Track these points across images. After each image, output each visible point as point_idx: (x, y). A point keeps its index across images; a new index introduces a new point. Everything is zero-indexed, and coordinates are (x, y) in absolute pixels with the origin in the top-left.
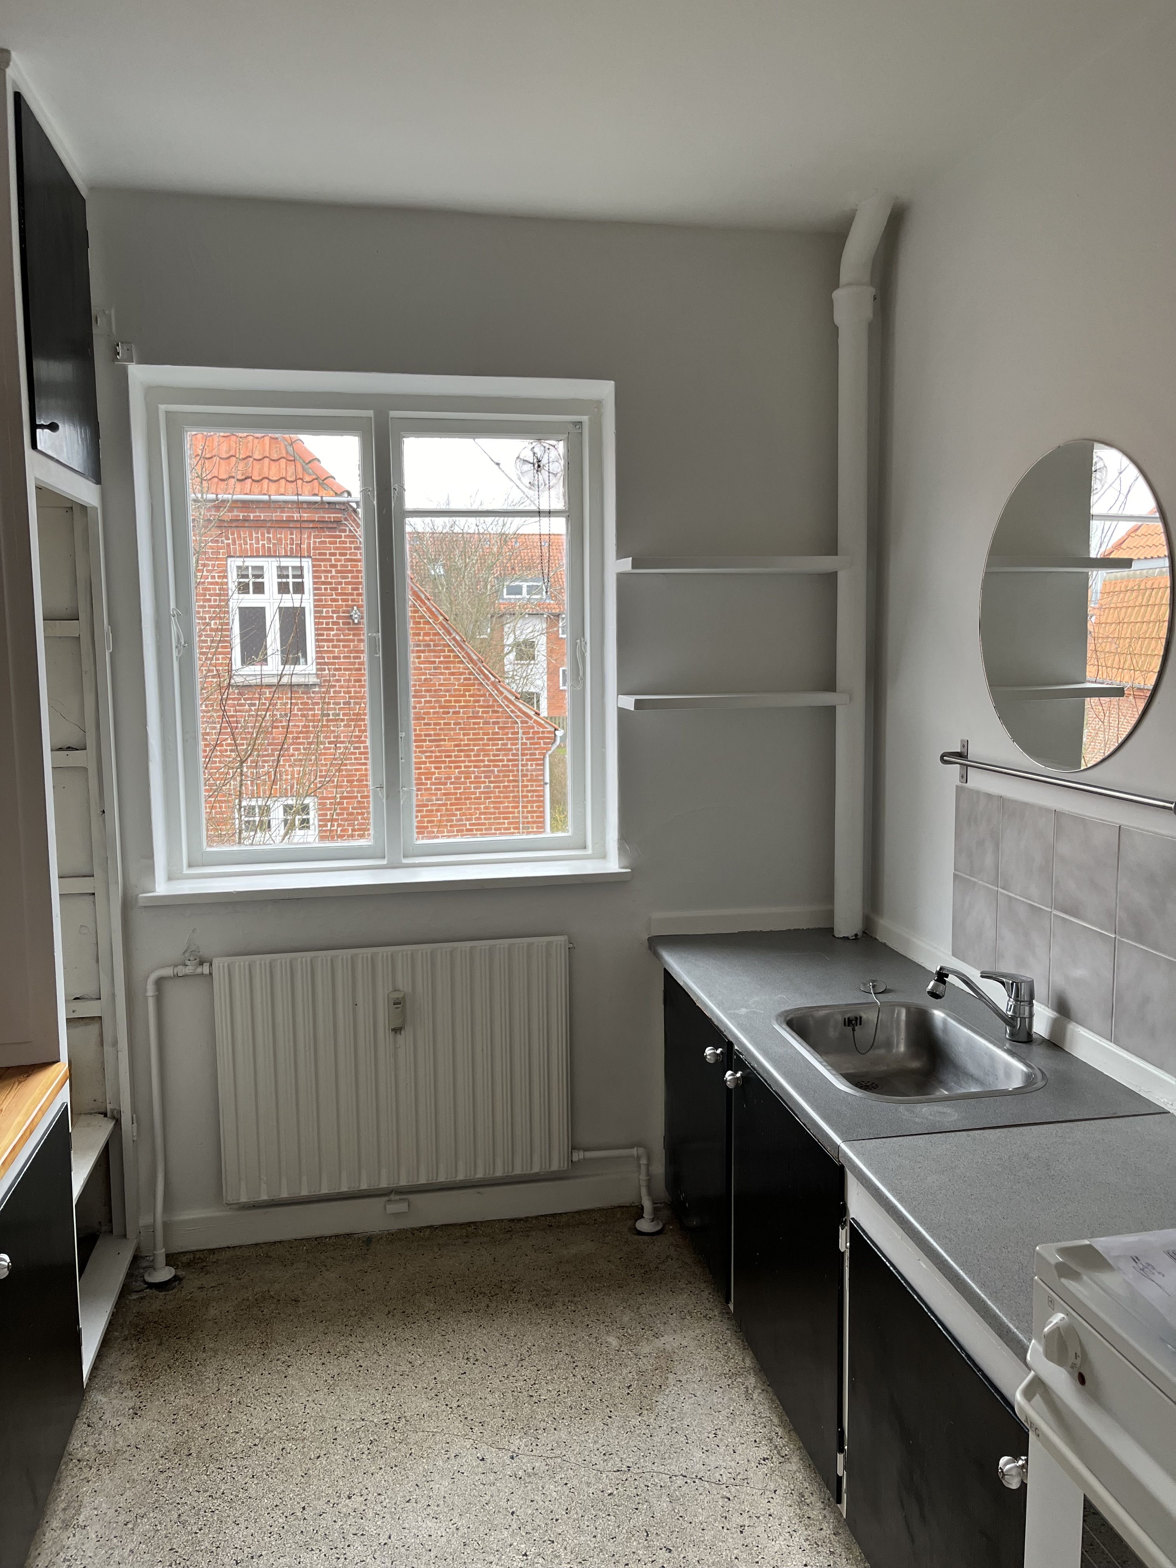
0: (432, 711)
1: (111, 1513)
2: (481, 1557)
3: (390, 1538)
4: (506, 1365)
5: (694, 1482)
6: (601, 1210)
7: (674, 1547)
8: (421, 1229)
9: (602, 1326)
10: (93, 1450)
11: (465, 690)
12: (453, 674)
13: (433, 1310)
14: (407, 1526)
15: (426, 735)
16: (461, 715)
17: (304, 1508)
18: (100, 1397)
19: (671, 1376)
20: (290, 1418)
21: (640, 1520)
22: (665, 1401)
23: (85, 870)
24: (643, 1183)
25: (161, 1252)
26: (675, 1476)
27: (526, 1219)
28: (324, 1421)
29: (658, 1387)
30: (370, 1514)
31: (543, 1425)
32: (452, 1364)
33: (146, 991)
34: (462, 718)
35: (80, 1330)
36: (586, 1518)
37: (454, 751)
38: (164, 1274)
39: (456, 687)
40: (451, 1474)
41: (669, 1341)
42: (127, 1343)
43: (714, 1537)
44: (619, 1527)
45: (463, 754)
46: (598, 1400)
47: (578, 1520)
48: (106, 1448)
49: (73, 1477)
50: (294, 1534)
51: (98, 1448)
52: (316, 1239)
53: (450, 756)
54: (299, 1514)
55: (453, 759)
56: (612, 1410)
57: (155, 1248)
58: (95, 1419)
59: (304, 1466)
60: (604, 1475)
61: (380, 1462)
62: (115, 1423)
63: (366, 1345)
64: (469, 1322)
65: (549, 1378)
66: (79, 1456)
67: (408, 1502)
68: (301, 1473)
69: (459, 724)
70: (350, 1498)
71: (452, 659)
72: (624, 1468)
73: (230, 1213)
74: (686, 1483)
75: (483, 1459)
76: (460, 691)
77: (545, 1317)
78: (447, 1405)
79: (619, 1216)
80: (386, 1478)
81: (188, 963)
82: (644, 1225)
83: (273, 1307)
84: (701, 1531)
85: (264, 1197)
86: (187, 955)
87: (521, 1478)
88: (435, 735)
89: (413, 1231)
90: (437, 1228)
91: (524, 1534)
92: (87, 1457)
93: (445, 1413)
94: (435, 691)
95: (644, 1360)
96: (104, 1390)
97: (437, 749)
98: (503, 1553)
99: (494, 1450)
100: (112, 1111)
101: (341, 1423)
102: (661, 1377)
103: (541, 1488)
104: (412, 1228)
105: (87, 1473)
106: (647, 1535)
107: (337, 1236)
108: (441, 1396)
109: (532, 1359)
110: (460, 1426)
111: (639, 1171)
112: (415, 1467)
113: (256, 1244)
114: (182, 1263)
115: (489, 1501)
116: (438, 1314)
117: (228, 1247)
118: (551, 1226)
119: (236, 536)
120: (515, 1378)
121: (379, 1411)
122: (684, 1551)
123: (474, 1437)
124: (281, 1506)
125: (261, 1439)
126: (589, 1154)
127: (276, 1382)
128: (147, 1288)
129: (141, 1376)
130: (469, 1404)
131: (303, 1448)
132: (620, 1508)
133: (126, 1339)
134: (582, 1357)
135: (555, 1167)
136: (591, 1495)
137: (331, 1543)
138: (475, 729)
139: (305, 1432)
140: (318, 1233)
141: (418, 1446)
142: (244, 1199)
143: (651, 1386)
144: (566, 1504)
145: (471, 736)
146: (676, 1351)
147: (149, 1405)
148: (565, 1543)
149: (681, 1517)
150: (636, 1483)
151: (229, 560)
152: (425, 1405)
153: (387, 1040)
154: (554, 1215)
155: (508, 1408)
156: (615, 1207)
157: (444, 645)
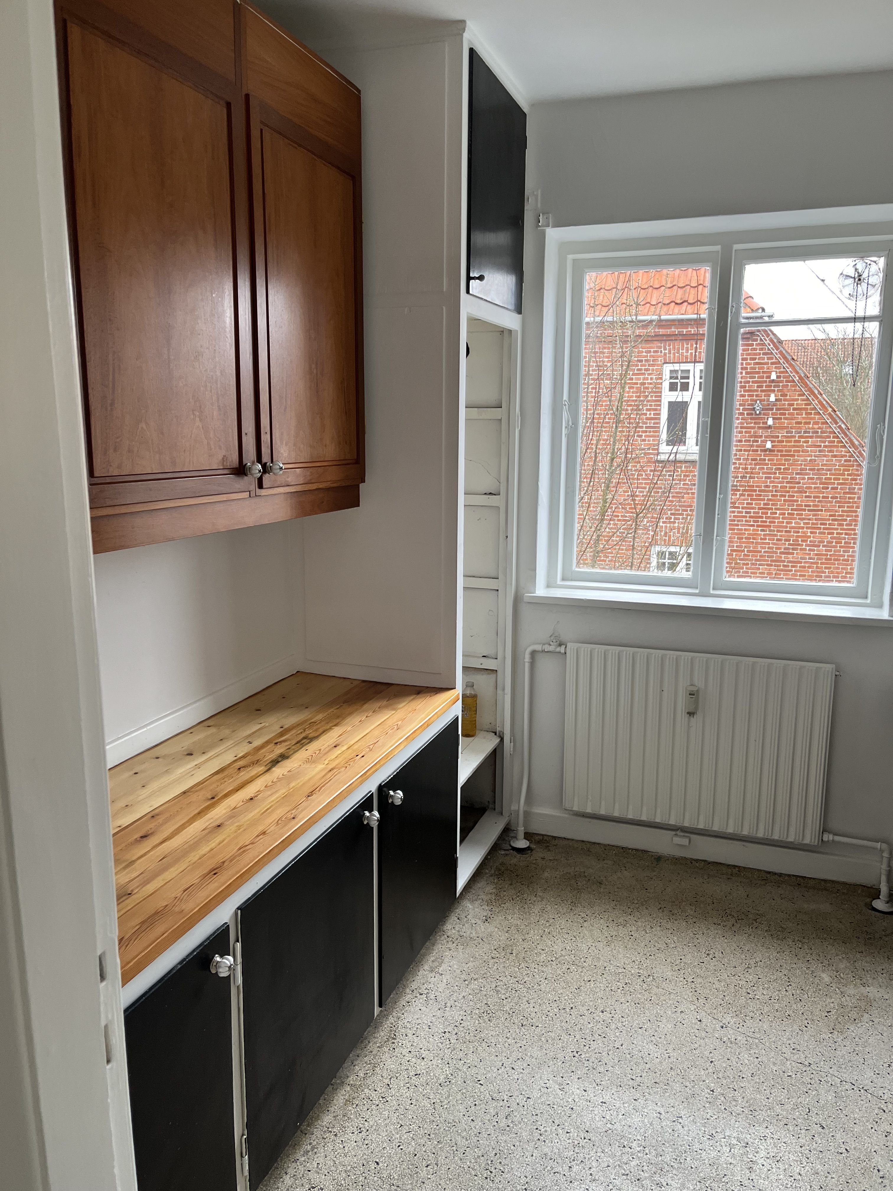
0: (813, 486)
1: (458, 972)
2: (681, 1080)
3: (622, 1045)
4: (735, 967)
5: (860, 1091)
6: (844, 884)
7: (827, 1126)
8: (697, 861)
9: (820, 965)
10: (457, 933)
11: (844, 470)
12: (835, 456)
13: (692, 916)
14: (635, 1042)
15: (806, 506)
16: (839, 490)
17: (572, 1008)
18: (469, 905)
19: (866, 1016)
20: (577, 952)
21: (806, 1100)
22: (853, 1030)
23: (493, 575)
24: (884, 872)
25: (521, 830)
26: (846, 1082)
27: (781, 875)
28: (599, 961)
29: (852, 1019)
30: (613, 1026)
31: (751, 1014)
32: (696, 954)
33: (524, 658)
34: (839, 493)
35: (457, 858)
36: (765, 1084)
37: (829, 520)
38: (522, 844)
39: (837, 467)
40: (675, 1022)
41: (873, 991)
42: (491, 878)
43: (863, 1131)
44: (788, 1099)
45: (836, 523)
46: (800, 1013)
47: (759, 1083)
48: (465, 934)
49: (442, 945)
50: (561, 1021)
51: (460, 933)
52: (623, 848)
53: (825, 524)
54: (567, 1010)
55: (827, 526)
56: (809, 1023)
57: (518, 826)
58: (463, 916)
59: (579, 983)
60: (789, 1063)
61: (629, 998)
62: (474, 922)
63: (640, 924)
64: (716, 931)
65: (766, 986)
66: (449, 934)
67: (640, 1028)
68: (575, 987)
69: (837, 497)
70: (603, 1012)
71: (836, 444)
72: (807, 1063)
73: (566, 816)
74: (853, 1089)
75: (700, 1021)
76: (840, 470)
77: (775, 945)
78: (684, 978)
79: (859, 892)
80: (630, 1009)
81: (552, 643)
82: (880, 904)
83: (584, 882)
84: (853, 1123)
85: (589, 810)
86: (552, 638)
87: (724, 1042)
88: (814, 506)
89: (692, 860)
90: (709, 863)
91: (716, 1078)
92: (453, 936)
93: (681, 983)
94: (818, 470)
95: (848, 998)
96: (472, 901)
97: (814, 517)
98: (697, 1083)
99: (710, 1018)
100: (500, 732)
101: (609, 965)
102: (858, 1013)
103: (737, 1054)
104: (691, 858)
105: (450, 945)
106: (809, 1112)
107: (636, 850)
108: (682, 972)
109: (757, 970)
110: (690, 994)
111: (881, 862)
112: (651, 1009)
113: (583, 841)
114: (535, 840)
115: (697, 1048)
116: (694, 920)
117: (565, 838)
118: (799, 884)
119: (671, 347)
120: (740, 978)
121: (637, 967)
122: (834, 1131)
123: (698, 1005)
124: (558, 1002)
125: (556, 958)
126: (837, 838)
127: (575, 928)
128: (511, 850)
129: (495, 899)
130: (700, 983)
131: (581, 972)
132: (794, 1087)
133: (491, 876)
134: (797, 980)
135: (807, 841)
136: (774, 1071)
137: (583, 1035)
138: (850, 503)
139: (585, 964)
140: (624, 845)
141: (657, 997)
142: (575, 808)
143: (847, 1017)
144: (754, 1070)
145: (846, 509)
146: (877, 1000)
147: (495, 917)
148: (744, 1094)
149: (841, 1109)
150: (812, 1076)
151: (665, 365)
152: (669, 973)
153: (683, 719)
154: (804, 878)
155: (728, 995)
156: (857, 885)
157: (830, 433)
